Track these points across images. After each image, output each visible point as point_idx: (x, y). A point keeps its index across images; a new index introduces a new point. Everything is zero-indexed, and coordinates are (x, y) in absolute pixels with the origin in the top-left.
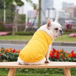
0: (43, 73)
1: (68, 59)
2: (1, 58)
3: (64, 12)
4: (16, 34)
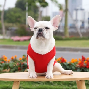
0: (70, 86)
2: (23, 68)
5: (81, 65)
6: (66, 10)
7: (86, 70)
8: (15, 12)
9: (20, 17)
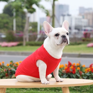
0: (57, 91)
1: (86, 74)
2: (10, 73)
3: (81, 19)
4: (27, 45)
5: (67, 71)
6: (53, 16)
7: (72, 75)
8: (3, 18)
9: (7, 23)
